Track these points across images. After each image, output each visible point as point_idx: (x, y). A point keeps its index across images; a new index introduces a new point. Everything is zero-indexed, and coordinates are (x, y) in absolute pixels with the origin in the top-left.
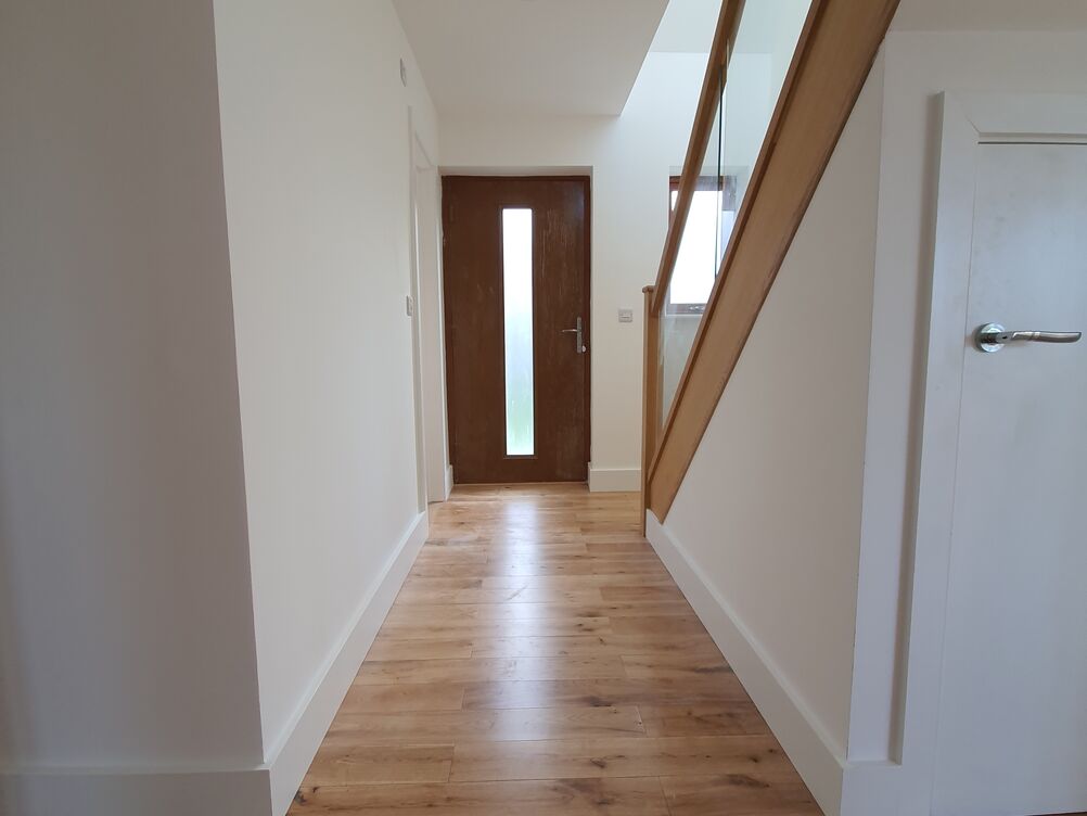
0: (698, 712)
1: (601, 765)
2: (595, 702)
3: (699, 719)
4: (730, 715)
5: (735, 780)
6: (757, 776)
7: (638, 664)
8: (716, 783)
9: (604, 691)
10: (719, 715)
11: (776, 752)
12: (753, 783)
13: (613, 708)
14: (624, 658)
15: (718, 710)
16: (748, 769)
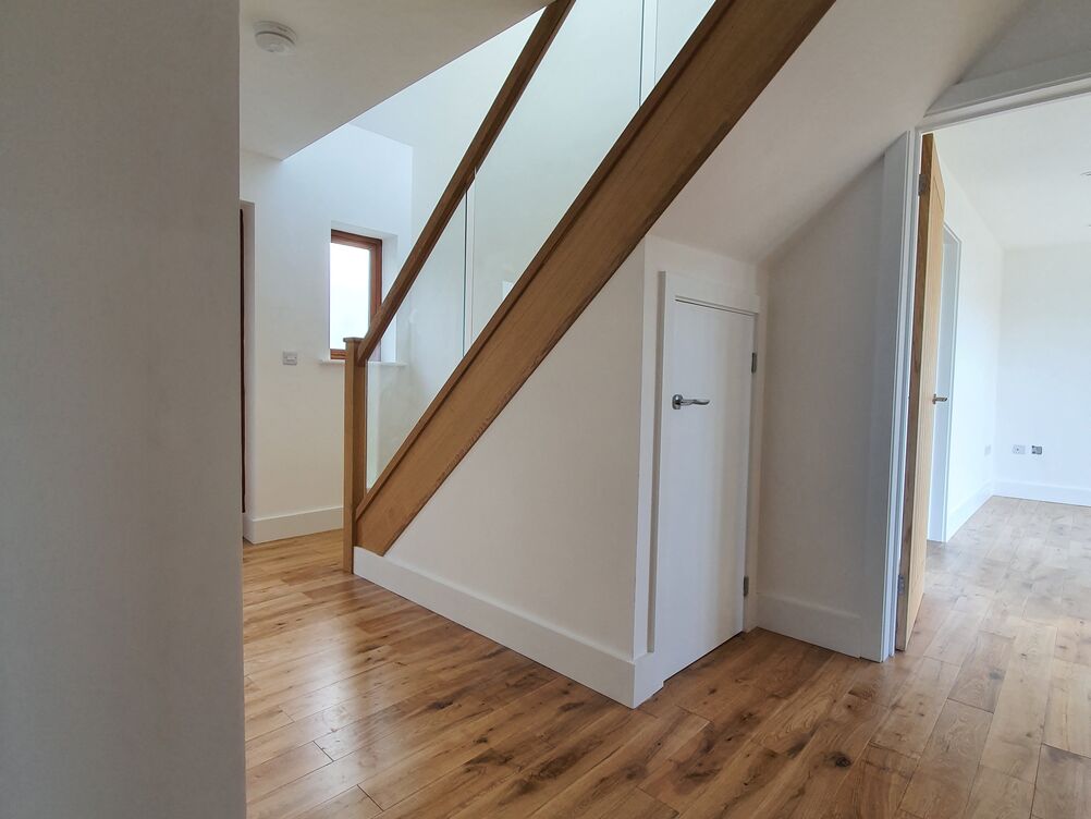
0: (512, 682)
1: (483, 740)
2: (439, 706)
3: (516, 686)
4: (531, 675)
5: (566, 708)
6: (575, 701)
7: (444, 669)
8: (558, 715)
9: (439, 695)
10: (525, 678)
11: (572, 683)
12: (576, 706)
13: (456, 704)
14: (431, 669)
15: (520, 677)
16: (566, 700)
